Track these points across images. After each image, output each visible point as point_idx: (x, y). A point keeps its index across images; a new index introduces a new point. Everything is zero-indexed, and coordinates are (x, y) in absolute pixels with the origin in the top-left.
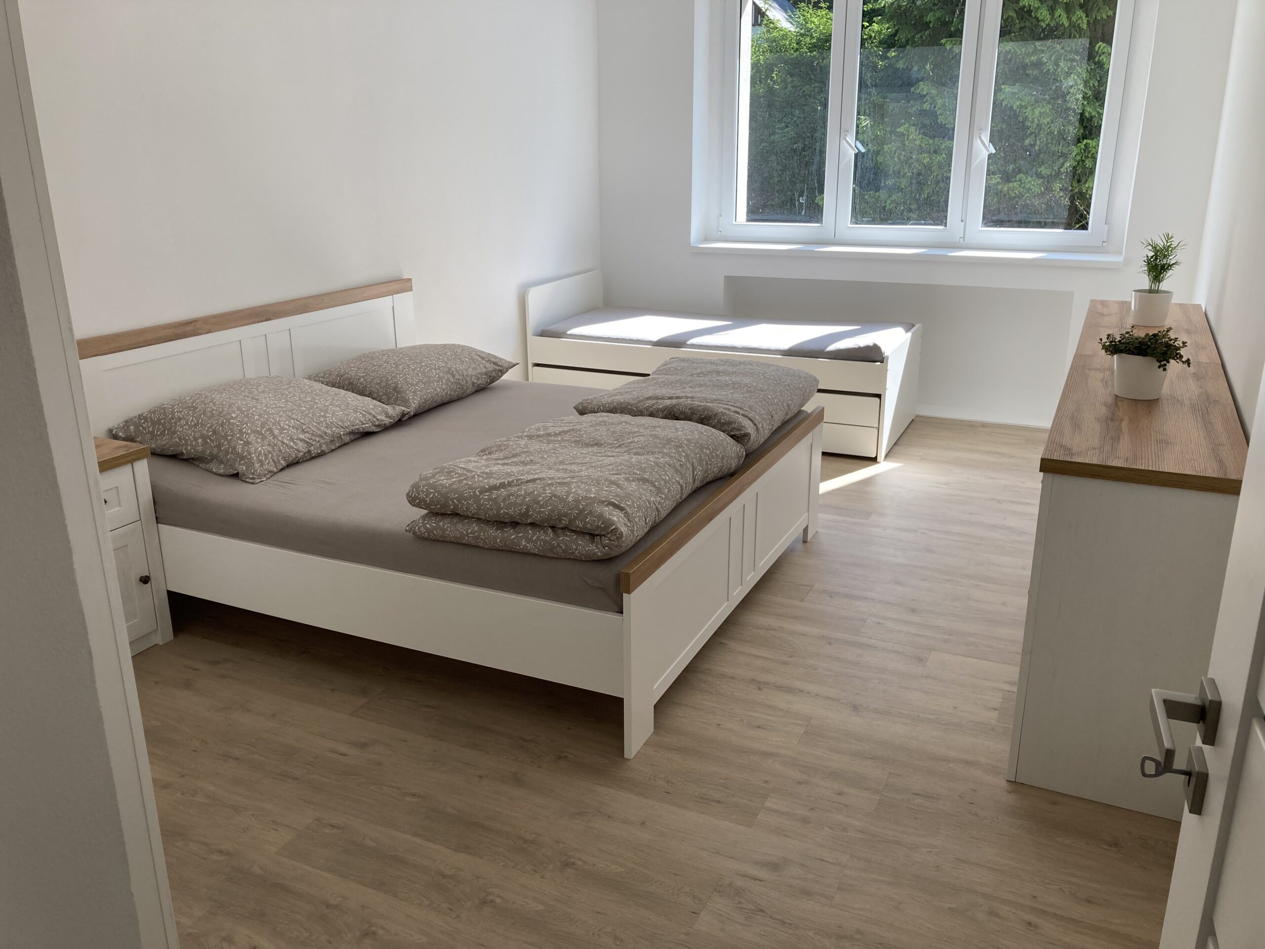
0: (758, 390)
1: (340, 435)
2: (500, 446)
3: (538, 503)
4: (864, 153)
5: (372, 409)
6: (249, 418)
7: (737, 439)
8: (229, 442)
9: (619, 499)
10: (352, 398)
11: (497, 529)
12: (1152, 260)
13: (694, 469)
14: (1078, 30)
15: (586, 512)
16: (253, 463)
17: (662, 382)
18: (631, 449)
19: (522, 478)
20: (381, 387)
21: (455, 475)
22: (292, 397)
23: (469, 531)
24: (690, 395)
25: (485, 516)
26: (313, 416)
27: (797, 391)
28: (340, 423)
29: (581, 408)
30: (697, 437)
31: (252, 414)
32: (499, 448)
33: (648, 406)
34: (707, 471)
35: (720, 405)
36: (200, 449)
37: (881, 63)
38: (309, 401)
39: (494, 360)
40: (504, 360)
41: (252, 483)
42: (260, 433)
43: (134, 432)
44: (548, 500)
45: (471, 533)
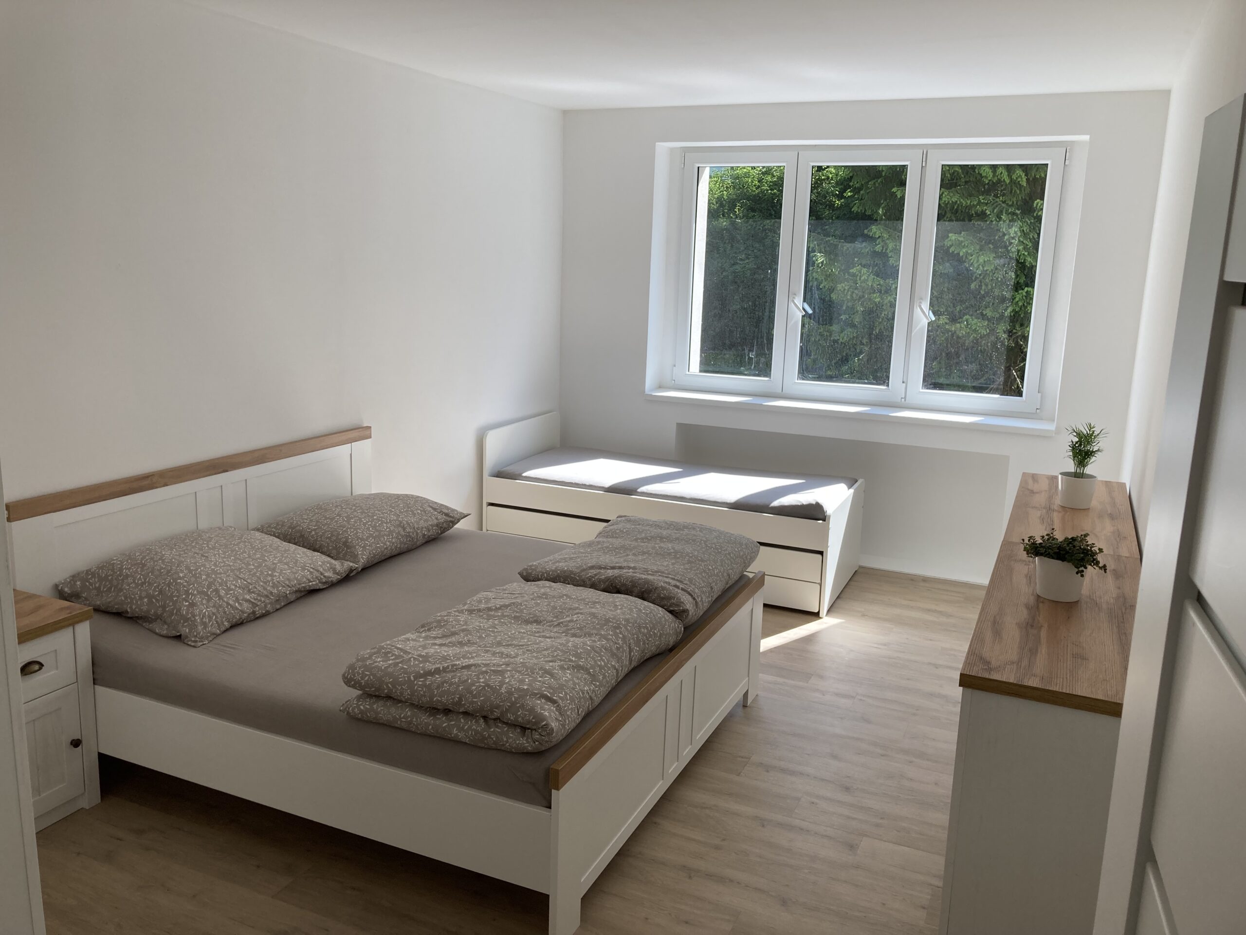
0: (699, 560)
1: (286, 594)
2: (439, 622)
3: (471, 692)
4: (811, 314)
5: (320, 565)
6: (196, 578)
7: (675, 614)
8: (175, 603)
9: (551, 691)
10: (302, 554)
11: (430, 716)
12: (1077, 445)
13: (631, 651)
14: (1018, 187)
15: (518, 705)
16: (197, 626)
17: (607, 547)
18: (568, 629)
19: (457, 663)
20: (331, 541)
21: (392, 656)
22: (242, 553)
23: (402, 715)
24: (632, 565)
25: (419, 702)
26: (260, 575)
27: (737, 559)
28: (287, 582)
29: (525, 574)
30: (635, 615)
31: (200, 573)
32: (439, 624)
33: (590, 576)
34: (644, 650)
35: (660, 578)
36: (145, 608)
37: (837, 202)
38: (258, 558)
39: (446, 511)
40: (456, 511)
41: (194, 647)
42: (206, 594)
43: (80, 587)
44: (481, 690)
45: (403, 718)
